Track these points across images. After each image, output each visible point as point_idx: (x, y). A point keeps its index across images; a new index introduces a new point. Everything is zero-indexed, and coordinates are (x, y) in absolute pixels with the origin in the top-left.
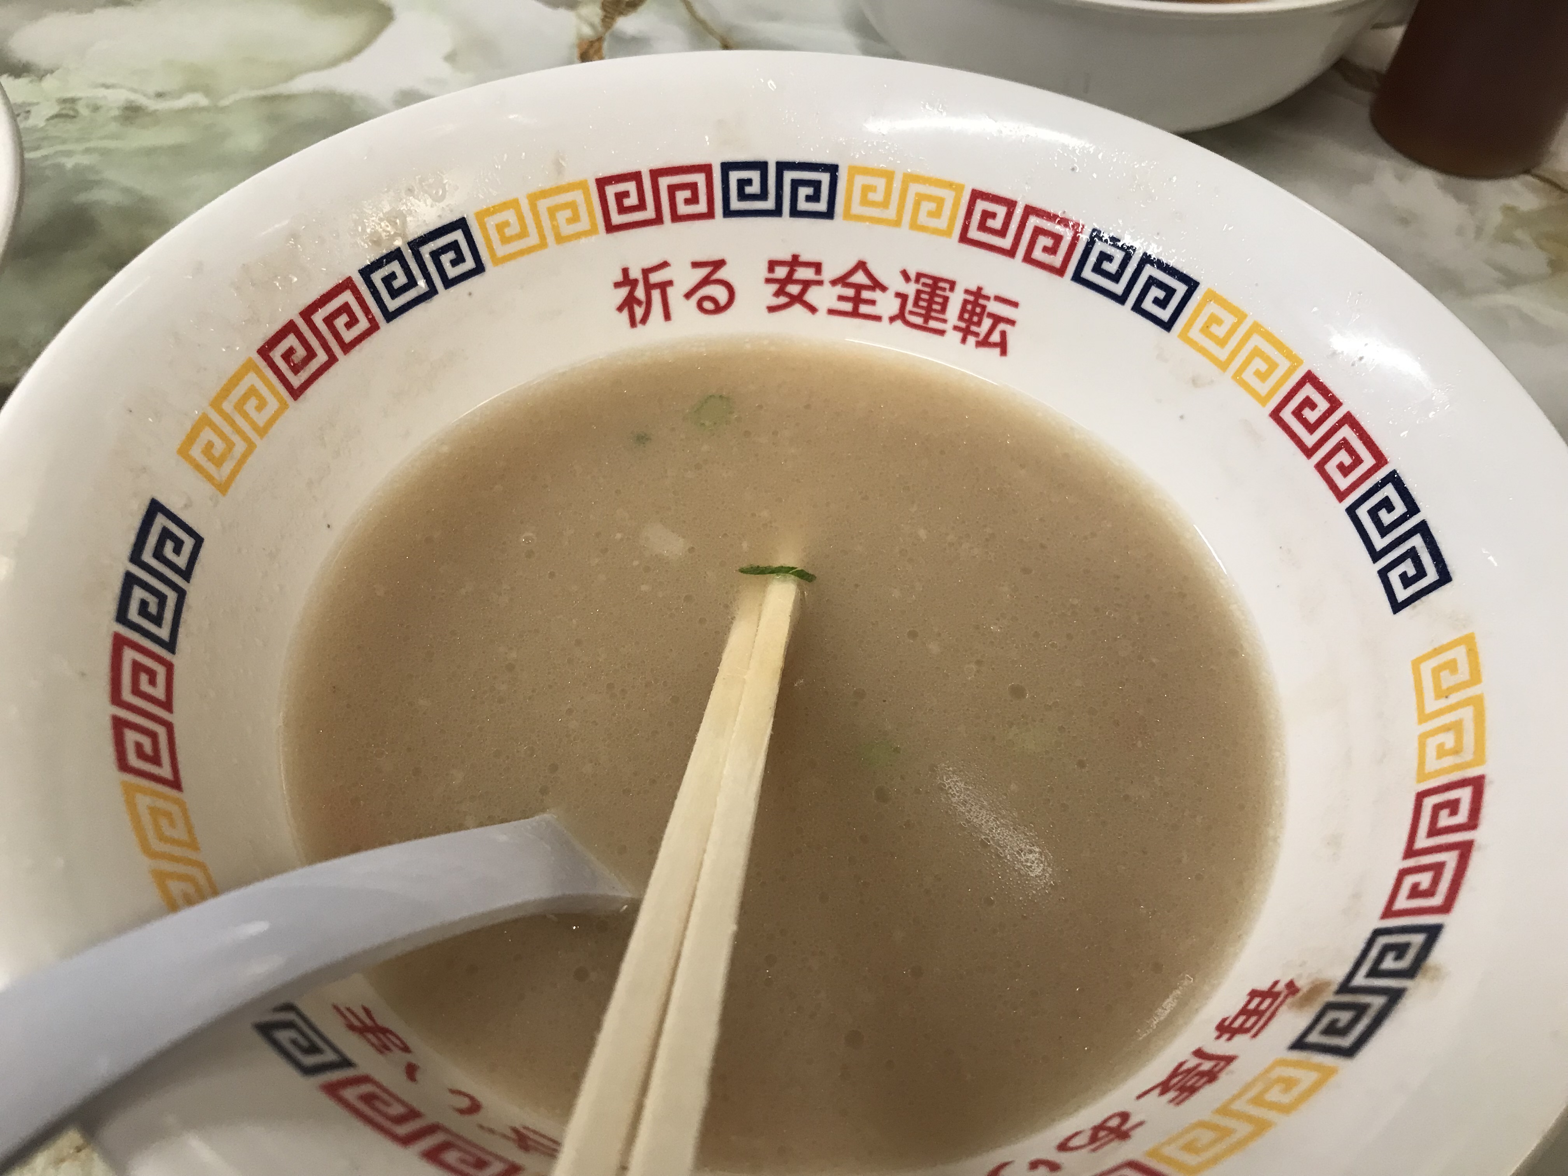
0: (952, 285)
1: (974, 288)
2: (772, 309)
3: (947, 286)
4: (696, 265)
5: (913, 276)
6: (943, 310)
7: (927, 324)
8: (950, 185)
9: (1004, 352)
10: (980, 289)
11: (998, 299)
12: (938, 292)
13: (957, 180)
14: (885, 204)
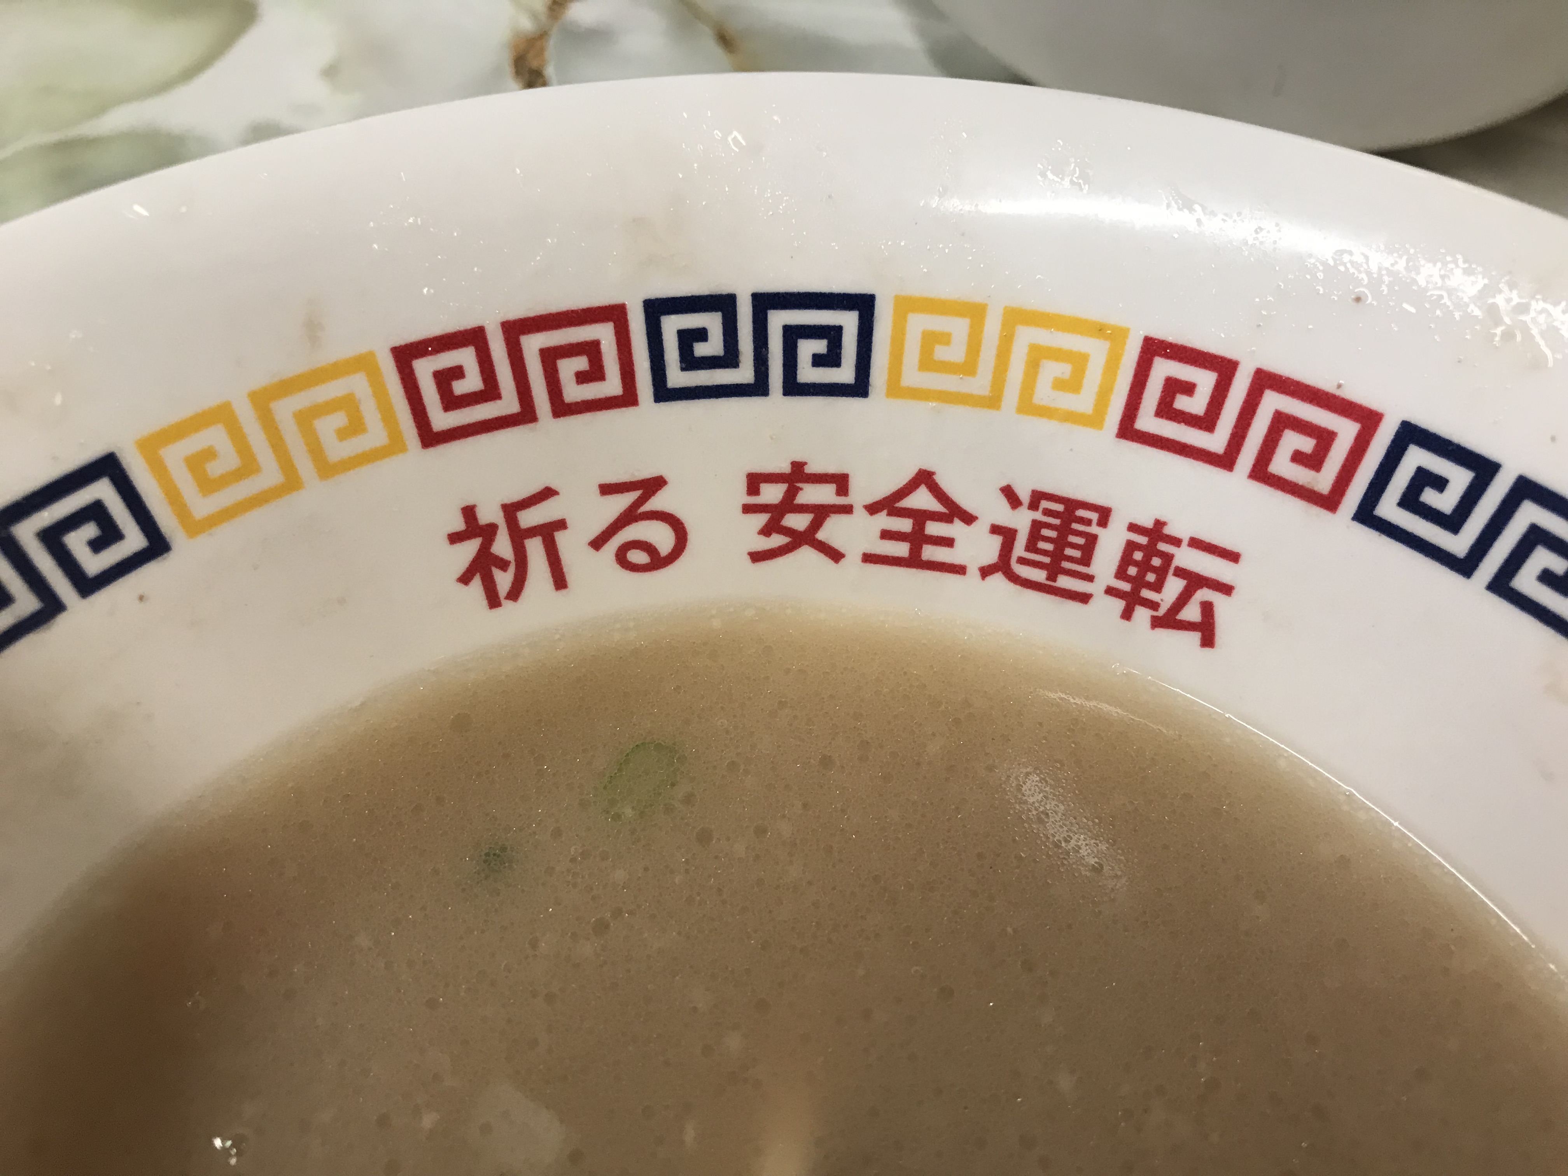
0: (1105, 515)
1: (1149, 523)
2: (757, 557)
3: (1094, 516)
4: (607, 489)
5: (1025, 496)
6: (1086, 560)
7: (1055, 581)
8: (1099, 330)
9: (1208, 641)
10: (1159, 524)
11: (1196, 543)
12: (1075, 526)
13: (1114, 319)
14: (968, 368)
